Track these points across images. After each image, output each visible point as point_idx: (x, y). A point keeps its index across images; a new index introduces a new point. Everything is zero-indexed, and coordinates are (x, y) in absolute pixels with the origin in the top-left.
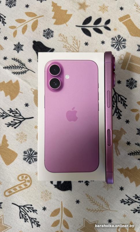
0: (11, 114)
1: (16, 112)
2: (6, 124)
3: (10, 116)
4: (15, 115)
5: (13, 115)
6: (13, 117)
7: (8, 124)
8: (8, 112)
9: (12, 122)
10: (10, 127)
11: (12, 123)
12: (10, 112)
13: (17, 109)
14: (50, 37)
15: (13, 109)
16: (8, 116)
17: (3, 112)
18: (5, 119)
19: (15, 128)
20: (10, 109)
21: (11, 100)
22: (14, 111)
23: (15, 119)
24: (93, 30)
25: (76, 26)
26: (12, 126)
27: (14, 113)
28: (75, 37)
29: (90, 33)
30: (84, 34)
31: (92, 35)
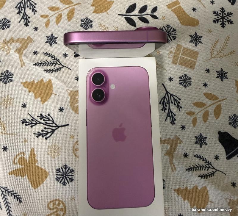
0: (42, 121)
1: (48, 118)
2: (34, 134)
3: (40, 123)
4: (46, 123)
5: (44, 122)
6: (44, 124)
7: (38, 134)
8: (38, 119)
9: (42, 131)
10: (40, 137)
11: (42, 133)
12: (41, 119)
13: (49, 115)
14: (88, 28)
15: (44, 115)
16: (38, 123)
17: (32, 118)
18: (34, 127)
19: (46, 139)
20: (41, 114)
21: (42, 103)
22: (45, 117)
23: (47, 127)
24: (138, 19)
25: (119, 15)
26: (43, 137)
27: (45, 119)
28: (117, 27)
29: (135, 22)
30: (127, 23)
31: (137, 24)
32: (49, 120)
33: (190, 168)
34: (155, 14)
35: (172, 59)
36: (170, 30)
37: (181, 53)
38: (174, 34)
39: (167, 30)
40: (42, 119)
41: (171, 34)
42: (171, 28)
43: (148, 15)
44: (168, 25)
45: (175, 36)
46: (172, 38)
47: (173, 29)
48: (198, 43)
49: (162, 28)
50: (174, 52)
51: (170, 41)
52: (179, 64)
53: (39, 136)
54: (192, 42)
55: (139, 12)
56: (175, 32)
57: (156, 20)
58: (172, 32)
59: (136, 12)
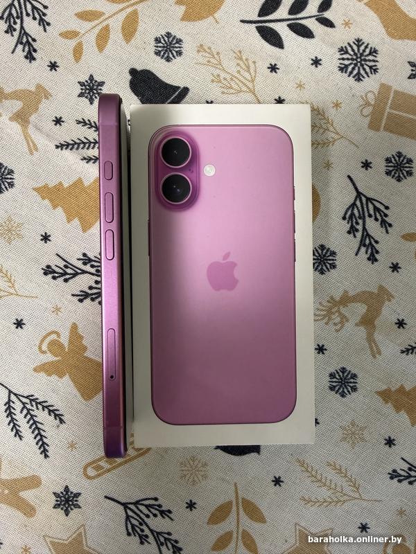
0: (88, 268)
2: (73, 295)
3: (84, 272)
4: (96, 271)
5: (93, 270)
6: (93, 274)
7: (82, 295)
8: (79, 264)
9: (91, 288)
10: (88, 301)
11: (90, 292)
12: (85, 264)
14: (174, 56)
15: (91, 255)
16: (81, 273)
17: (65, 263)
18: (71, 281)
20: (84, 255)
21: (84, 230)
22: (94, 259)
23: (99, 279)
24: (287, 28)
25: (243, 21)
26: (93, 300)
27: (95, 264)
28: (240, 52)
29: (280, 38)
30: (263, 41)
31: (286, 43)
33: (410, 347)
34: (327, 15)
35: (369, 118)
36: (364, 51)
37: (389, 105)
38: (374, 61)
39: (356, 51)
40: (89, 265)
41: (365, 60)
42: (366, 47)
43: (310, 17)
44: (358, 40)
45: (376, 66)
46: (368, 69)
47: (371, 48)
49: (346, 47)
50: (373, 103)
51: (364, 77)
52: (386, 129)
53: (85, 298)
54: (414, 78)
55: (290, 13)
56: (375, 56)
57: (329, 29)
58: (367, 55)
59: (282, 12)
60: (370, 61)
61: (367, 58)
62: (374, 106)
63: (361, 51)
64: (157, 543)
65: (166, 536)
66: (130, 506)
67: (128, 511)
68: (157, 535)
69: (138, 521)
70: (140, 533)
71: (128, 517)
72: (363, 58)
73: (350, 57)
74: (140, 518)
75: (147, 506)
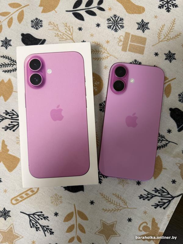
2: (3, 128)
3: (6, 118)
4: (12, 117)
5: (10, 117)
6: (10, 119)
7: (6, 128)
9: (9, 125)
10: (8, 130)
12: (6, 115)
13: (13, 110)
14: (39, 27)
19: (14, 131)
20: (6, 111)
21: (5, 101)
22: (10, 112)
23: (13, 121)
24: (85, 13)
25: (67, 11)
26: (10, 129)
27: (11, 114)
28: (66, 24)
29: (82, 16)
30: (76, 19)
31: (85, 18)
32: (14, 115)
34: (101, 6)
35: (122, 46)
36: (117, 19)
37: (129, 41)
38: (122, 23)
39: (114, 20)
40: (8, 115)
41: (118, 23)
42: (118, 18)
43: (94, 7)
44: (115, 15)
45: (123, 25)
46: (120, 27)
47: (120, 18)
48: (146, 30)
49: (110, 18)
50: (123, 40)
51: (118, 30)
52: (129, 50)
54: (139, 29)
55: (86, 6)
56: (122, 21)
57: (103, 12)
58: (119, 21)
59: (83, 6)
60: (120, 23)
61: (119, 22)
62: (124, 41)
63: (116, 20)
64: (43, 230)
65: (47, 227)
66: (31, 215)
67: (30, 217)
68: (43, 227)
69: (35, 221)
70: (36, 226)
71: (30, 220)
72: (117, 22)
73: (112, 22)
74: (36, 220)
75: (38, 215)
